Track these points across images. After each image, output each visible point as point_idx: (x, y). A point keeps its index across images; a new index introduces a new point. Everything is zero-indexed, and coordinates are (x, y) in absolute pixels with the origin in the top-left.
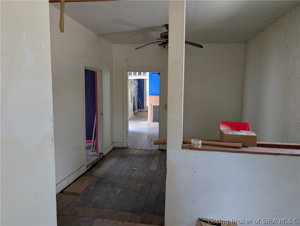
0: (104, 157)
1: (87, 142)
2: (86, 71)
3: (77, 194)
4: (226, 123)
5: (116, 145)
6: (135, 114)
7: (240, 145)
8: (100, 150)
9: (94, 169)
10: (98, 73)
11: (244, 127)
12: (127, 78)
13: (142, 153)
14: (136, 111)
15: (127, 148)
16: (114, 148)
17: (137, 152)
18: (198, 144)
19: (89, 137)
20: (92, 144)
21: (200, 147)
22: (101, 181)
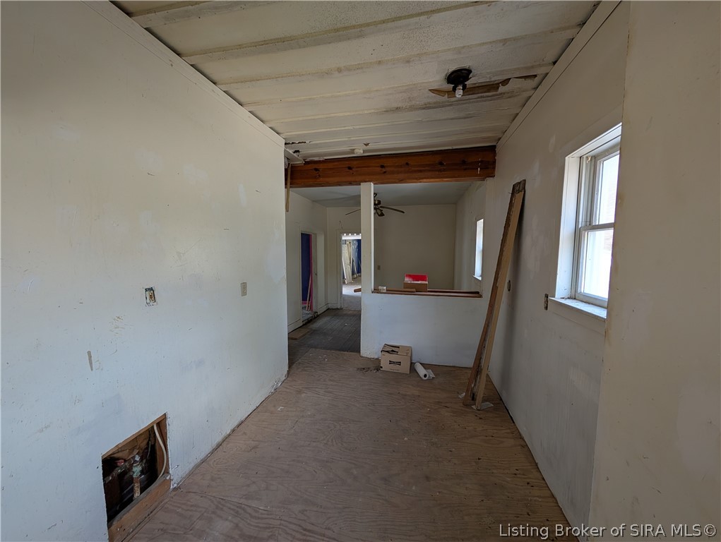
0: (318, 316)
1: (303, 303)
2: (302, 235)
3: (296, 339)
4: (410, 276)
5: (330, 306)
6: (353, 279)
7: (414, 290)
8: (314, 309)
9: (308, 324)
10: (313, 236)
11: (423, 278)
12: (341, 239)
13: (355, 313)
14: (355, 276)
15: (341, 309)
16: (328, 309)
17: (350, 312)
18: (384, 289)
19: (304, 299)
20: (307, 305)
21: (385, 291)
22: (314, 332)
